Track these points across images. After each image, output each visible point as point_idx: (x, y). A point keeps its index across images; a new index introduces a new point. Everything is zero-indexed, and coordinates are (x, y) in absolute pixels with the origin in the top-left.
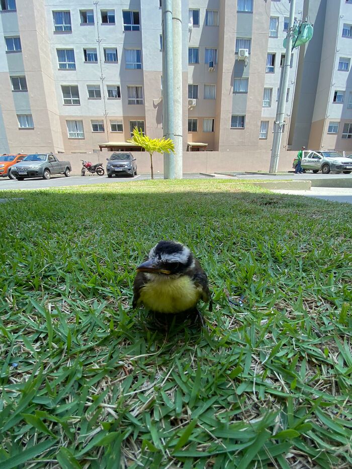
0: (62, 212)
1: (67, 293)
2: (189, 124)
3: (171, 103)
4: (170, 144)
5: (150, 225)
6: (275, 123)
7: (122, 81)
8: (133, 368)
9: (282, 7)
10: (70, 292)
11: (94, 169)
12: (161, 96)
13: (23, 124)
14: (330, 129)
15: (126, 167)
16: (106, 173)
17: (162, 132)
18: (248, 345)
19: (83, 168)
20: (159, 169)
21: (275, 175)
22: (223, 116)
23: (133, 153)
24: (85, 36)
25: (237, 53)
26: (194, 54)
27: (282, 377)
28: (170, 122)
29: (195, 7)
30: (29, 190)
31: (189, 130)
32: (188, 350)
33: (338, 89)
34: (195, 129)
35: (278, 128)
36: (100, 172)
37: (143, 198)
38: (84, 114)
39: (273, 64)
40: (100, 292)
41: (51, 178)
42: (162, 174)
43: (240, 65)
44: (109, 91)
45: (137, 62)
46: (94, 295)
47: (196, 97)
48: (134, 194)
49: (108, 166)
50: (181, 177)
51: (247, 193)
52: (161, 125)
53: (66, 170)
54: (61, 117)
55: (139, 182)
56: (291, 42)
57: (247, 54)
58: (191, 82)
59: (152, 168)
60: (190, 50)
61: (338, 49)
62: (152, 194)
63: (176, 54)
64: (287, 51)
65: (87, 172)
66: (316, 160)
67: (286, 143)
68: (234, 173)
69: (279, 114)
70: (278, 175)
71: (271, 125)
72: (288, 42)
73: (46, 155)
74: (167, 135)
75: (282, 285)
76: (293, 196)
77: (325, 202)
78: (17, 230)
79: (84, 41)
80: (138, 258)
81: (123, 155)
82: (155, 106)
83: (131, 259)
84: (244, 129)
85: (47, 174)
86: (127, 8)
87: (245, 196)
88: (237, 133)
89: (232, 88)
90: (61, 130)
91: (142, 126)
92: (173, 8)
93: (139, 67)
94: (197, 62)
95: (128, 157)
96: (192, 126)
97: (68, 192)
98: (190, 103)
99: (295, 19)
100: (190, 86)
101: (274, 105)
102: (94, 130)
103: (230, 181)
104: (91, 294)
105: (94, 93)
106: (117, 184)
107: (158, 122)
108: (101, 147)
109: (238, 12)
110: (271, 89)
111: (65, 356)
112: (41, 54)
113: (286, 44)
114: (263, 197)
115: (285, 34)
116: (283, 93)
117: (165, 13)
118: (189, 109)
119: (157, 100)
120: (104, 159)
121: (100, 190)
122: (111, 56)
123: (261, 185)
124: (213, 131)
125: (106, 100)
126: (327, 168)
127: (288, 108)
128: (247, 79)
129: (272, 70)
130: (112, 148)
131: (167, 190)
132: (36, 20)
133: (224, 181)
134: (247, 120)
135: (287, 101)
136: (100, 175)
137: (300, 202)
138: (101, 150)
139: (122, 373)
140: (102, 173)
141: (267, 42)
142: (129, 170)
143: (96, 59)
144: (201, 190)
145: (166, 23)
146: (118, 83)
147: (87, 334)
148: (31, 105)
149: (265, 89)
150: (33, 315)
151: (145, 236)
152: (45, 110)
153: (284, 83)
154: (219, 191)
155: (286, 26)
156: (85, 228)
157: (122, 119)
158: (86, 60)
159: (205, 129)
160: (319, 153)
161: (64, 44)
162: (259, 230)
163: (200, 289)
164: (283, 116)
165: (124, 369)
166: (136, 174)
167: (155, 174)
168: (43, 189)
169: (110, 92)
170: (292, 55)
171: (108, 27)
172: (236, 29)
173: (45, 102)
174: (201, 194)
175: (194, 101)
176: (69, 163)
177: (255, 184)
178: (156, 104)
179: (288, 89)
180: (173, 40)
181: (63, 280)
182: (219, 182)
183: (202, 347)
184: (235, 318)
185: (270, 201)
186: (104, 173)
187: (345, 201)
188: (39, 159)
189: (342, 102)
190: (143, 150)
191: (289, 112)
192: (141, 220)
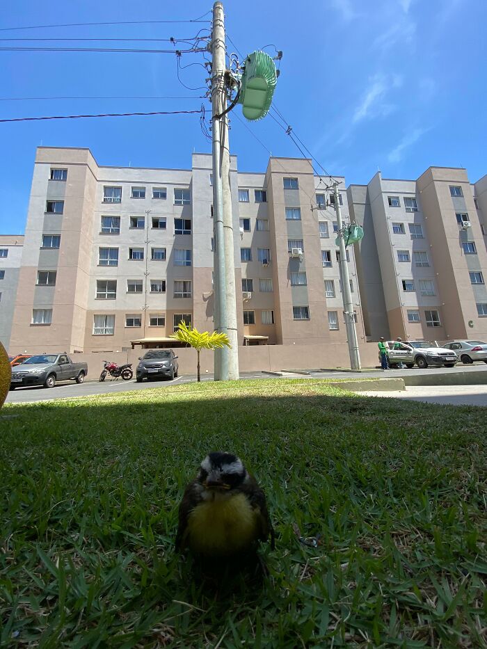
0: (73, 432)
1: (80, 543)
2: (245, 316)
3: (224, 297)
4: (223, 338)
5: (194, 445)
6: (344, 313)
7: (168, 277)
8: (172, 638)
9: (328, 214)
10: (84, 543)
11: (119, 372)
12: (211, 289)
13: (37, 319)
14: (410, 317)
15: (164, 367)
16: (135, 376)
17: (212, 326)
18: (325, 599)
19: (104, 371)
20: (209, 368)
21: (360, 372)
22: (282, 307)
23: (174, 350)
24: (133, 238)
25: (290, 252)
26: (246, 254)
27: (369, 634)
28: (222, 316)
29: (246, 216)
30: (24, 403)
31: (245, 322)
32: (247, 612)
33: (405, 278)
34: (252, 321)
35: (348, 319)
36: (127, 375)
37: (185, 408)
38: (118, 308)
39: (329, 260)
40: (126, 539)
41: (55, 386)
42: (211, 374)
43: (295, 262)
44: (152, 286)
45: (187, 259)
46: (117, 545)
47: (250, 290)
48: (173, 403)
49: (139, 367)
50: (238, 377)
51: (324, 396)
52: (212, 318)
53: (80, 375)
54: (89, 312)
55: (180, 387)
56: (343, 241)
57: (300, 252)
58: (244, 276)
59: (198, 367)
60: (242, 250)
61: (393, 244)
62: (198, 401)
63: (227, 255)
64: (341, 247)
65: (108, 376)
66: (406, 351)
67: (363, 334)
68: (306, 370)
69: (346, 304)
70: (364, 372)
71: (340, 316)
72: (341, 242)
73: (57, 356)
74: (218, 329)
75: (369, 516)
76: (383, 399)
77: (424, 405)
78: (10, 460)
79: (131, 241)
80: (177, 492)
81: (162, 352)
82: (205, 300)
83: (168, 494)
84: (309, 320)
85: (51, 381)
86: (179, 217)
87: (322, 400)
88: (301, 324)
89: (290, 281)
90: (85, 326)
91: (188, 320)
92: (224, 218)
93: (189, 264)
94: (250, 259)
95: (168, 355)
96: (248, 318)
97: (81, 404)
98: (244, 296)
99: (343, 222)
100: (244, 281)
101: (339, 295)
102: (127, 325)
103: (301, 381)
104: (114, 544)
105: (135, 287)
106: (149, 391)
107: (208, 314)
108: (133, 344)
109: (287, 219)
110: (332, 282)
111: (81, 623)
112: (81, 252)
113: (338, 242)
114: (344, 401)
115: (336, 235)
116: (346, 284)
117: (216, 222)
118: (244, 302)
119: (208, 293)
120: (135, 359)
121: (126, 400)
122: (158, 255)
123: (342, 386)
124: (273, 323)
125: (148, 294)
126: (423, 361)
127: (355, 298)
128: (305, 273)
129: (329, 265)
130: (147, 345)
131: (218, 395)
132: (83, 222)
133: (293, 382)
134: (311, 311)
135: (352, 291)
136: (126, 379)
137: (392, 407)
138: (133, 348)
139: (157, 644)
140: (129, 377)
141: (319, 242)
142: (168, 370)
143: (142, 257)
144: (264, 394)
145: (217, 230)
146: (164, 278)
147: (109, 596)
148: (55, 299)
149: (325, 281)
150: (35, 572)
151: (187, 462)
152: (71, 304)
153: (345, 276)
154: (287, 394)
155: (336, 228)
156: (105, 454)
157: (165, 312)
158: (131, 257)
159: (264, 320)
160: (407, 343)
161: (108, 243)
162: (338, 445)
163: (258, 511)
164: (352, 307)
165: (160, 639)
166: (176, 375)
167: (202, 375)
168: (45, 402)
169: (154, 287)
170: (347, 251)
171: (158, 231)
172: (286, 232)
173: (74, 296)
174: (263, 399)
175: (249, 294)
176: (86, 365)
177: (333, 385)
178: (206, 297)
179: (351, 281)
180: (225, 244)
181: (74, 526)
182: (287, 383)
183: (265, 609)
184: (308, 566)
185: (355, 406)
186: (131, 377)
187: (447, 403)
188: (46, 361)
189: (414, 290)
190: (189, 346)
191: (358, 301)
192: (182, 438)
